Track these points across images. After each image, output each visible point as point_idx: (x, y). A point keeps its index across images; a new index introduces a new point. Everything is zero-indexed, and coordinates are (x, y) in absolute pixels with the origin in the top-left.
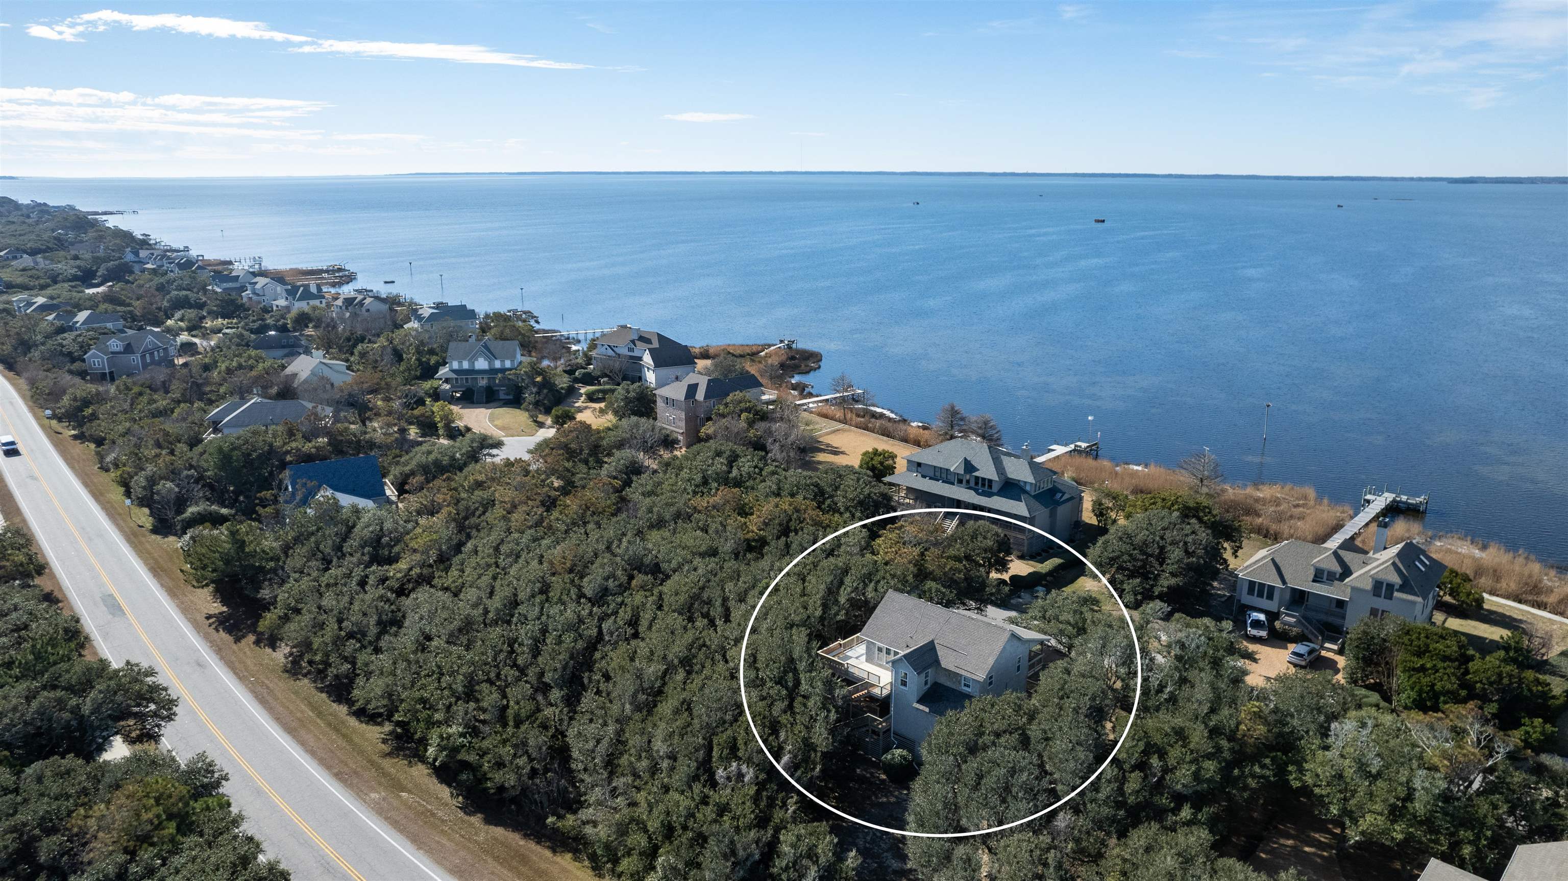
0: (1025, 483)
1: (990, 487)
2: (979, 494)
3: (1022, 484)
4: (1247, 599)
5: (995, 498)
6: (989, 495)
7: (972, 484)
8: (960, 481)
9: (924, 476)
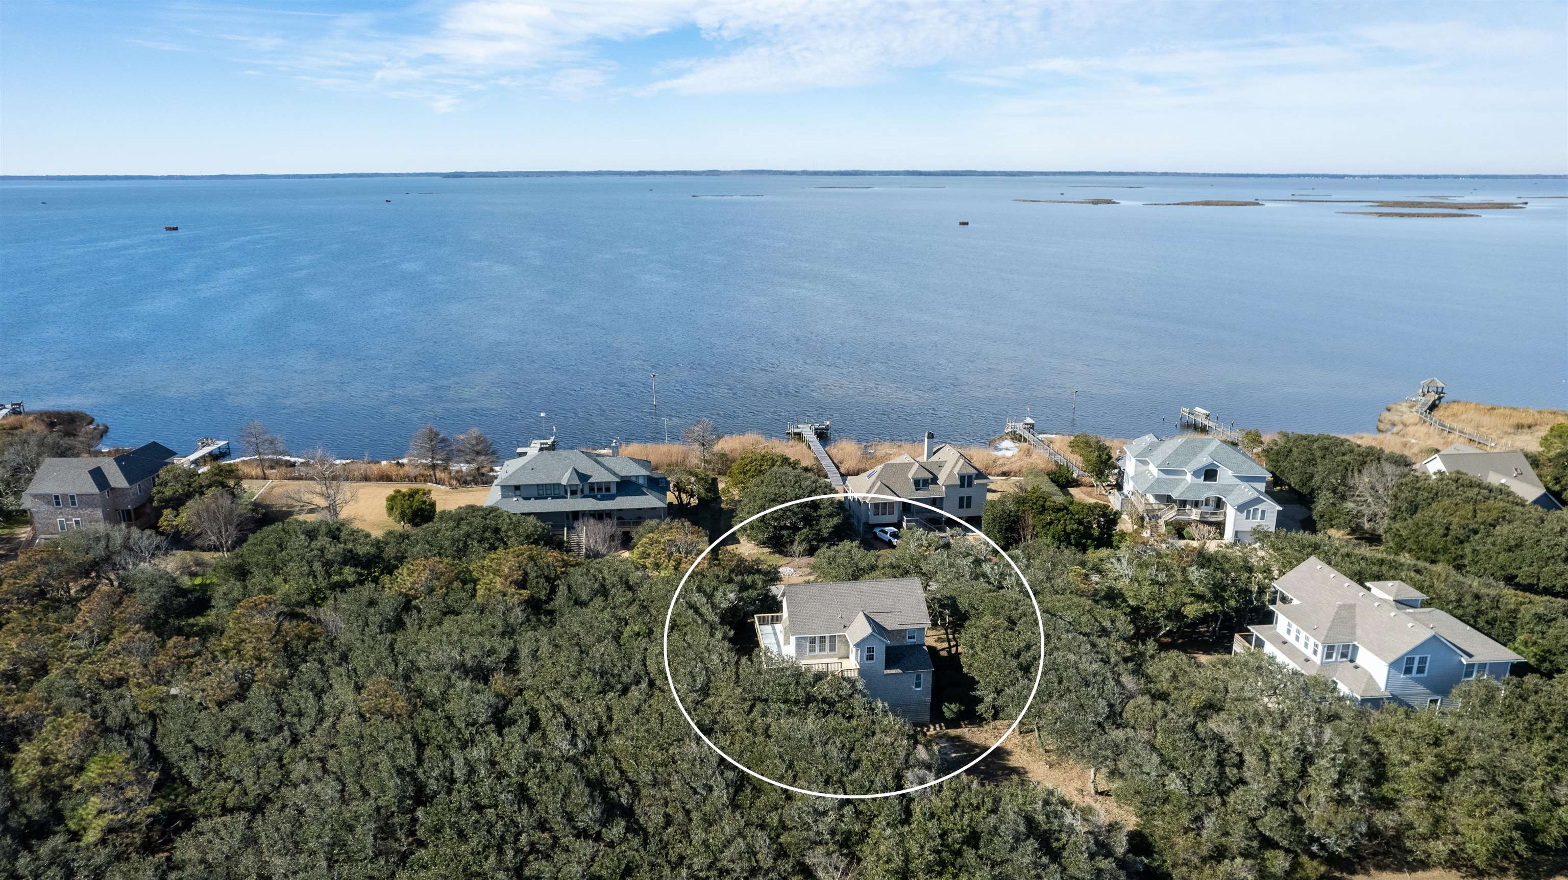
0: (637, 477)
1: (608, 489)
2: (600, 500)
3: (634, 479)
4: (873, 520)
5: (619, 499)
6: (612, 498)
7: (587, 491)
8: (574, 493)
9: (527, 498)
